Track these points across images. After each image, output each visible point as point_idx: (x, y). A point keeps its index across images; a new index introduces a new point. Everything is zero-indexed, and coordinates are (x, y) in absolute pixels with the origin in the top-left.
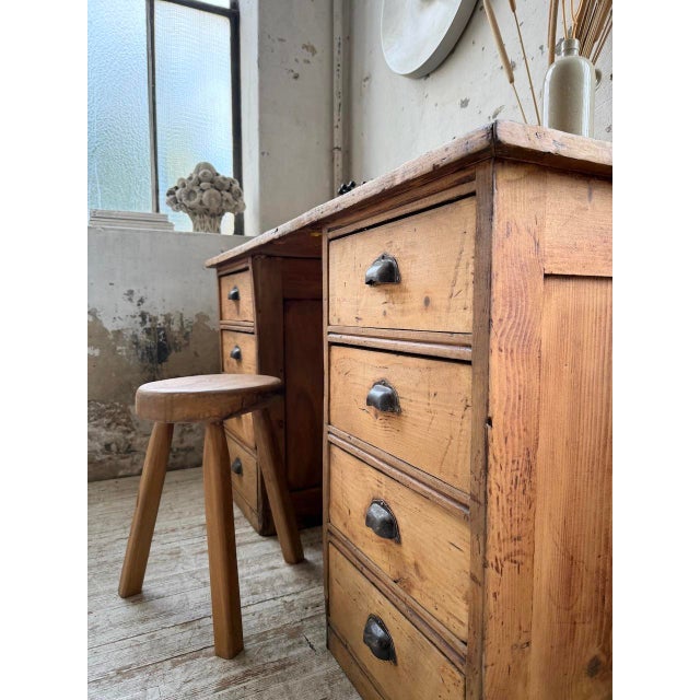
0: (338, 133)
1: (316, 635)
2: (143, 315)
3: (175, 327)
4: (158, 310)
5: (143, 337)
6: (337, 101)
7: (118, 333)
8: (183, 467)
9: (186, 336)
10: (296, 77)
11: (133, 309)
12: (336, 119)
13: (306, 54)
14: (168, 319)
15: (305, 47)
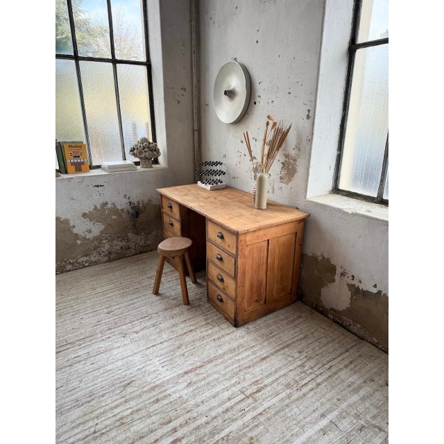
0: (196, 124)
1: (205, 299)
2: (130, 203)
3: (141, 205)
4: (135, 200)
5: (130, 210)
6: (195, 111)
7: (122, 210)
8: (146, 252)
9: (145, 208)
10: (179, 102)
11: (127, 201)
12: (195, 118)
13: (183, 92)
14: (138, 203)
15: (182, 89)
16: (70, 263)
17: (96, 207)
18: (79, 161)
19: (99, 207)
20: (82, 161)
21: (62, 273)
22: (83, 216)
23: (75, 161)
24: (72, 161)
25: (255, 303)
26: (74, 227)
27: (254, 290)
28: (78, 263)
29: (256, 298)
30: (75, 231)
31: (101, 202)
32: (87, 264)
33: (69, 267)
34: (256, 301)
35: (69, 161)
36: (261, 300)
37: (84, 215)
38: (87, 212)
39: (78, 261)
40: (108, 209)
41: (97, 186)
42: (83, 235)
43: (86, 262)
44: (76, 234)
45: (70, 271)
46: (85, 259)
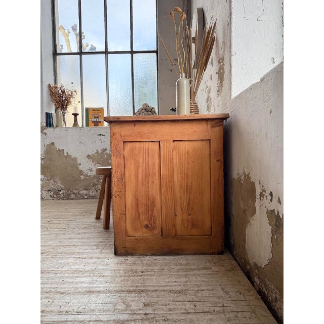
10: (171, 71)
13: (175, 62)
15: (174, 60)
16: (74, 193)
17: (98, 151)
18: (98, 120)
19: (100, 152)
20: (100, 120)
21: (68, 199)
22: (87, 157)
23: (95, 120)
24: (93, 120)
25: (144, 230)
26: (80, 164)
27: (142, 210)
28: (80, 194)
29: (146, 222)
30: (81, 168)
31: (102, 148)
32: (86, 197)
33: (73, 196)
34: (147, 227)
35: (91, 120)
36: (154, 228)
37: (89, 156)
38: (90, 154)
39: (80, 193)
40: (107, 154)
41: (100, 135)
42: (86, 172)
43: (86, 195)
44: (81, 171)
45: (73, 199)
46: (85, 192)
